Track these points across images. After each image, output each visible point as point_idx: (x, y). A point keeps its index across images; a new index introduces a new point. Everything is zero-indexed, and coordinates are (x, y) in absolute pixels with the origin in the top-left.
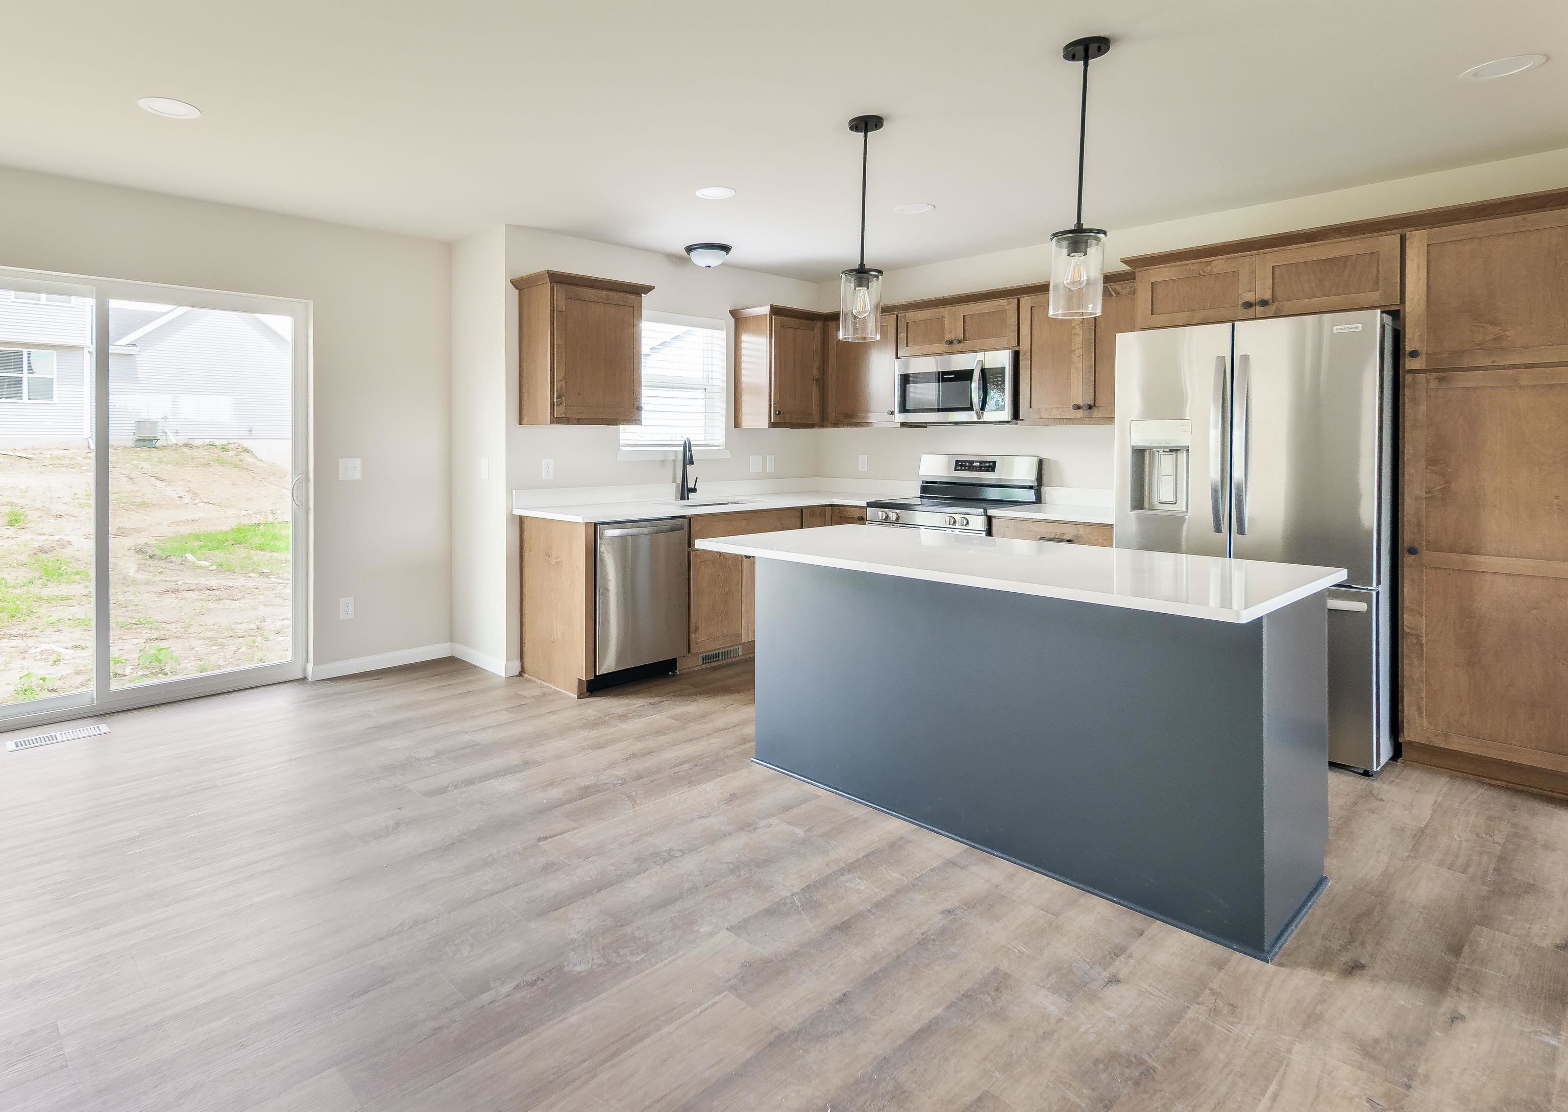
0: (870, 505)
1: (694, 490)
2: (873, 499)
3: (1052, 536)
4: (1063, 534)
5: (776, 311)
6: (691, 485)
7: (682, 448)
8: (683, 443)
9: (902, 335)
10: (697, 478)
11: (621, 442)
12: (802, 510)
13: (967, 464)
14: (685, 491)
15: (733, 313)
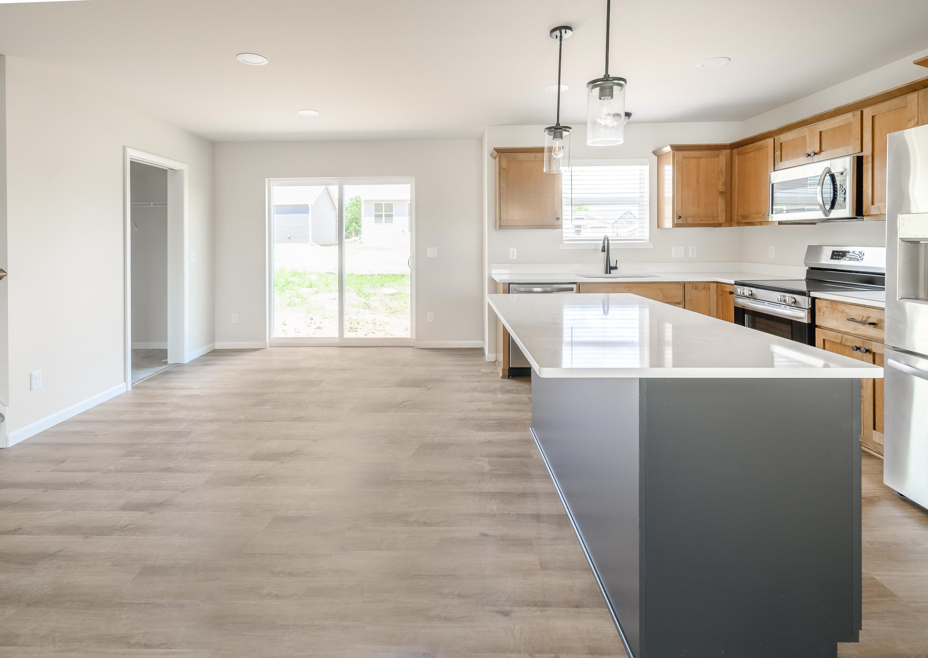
0: (737, 283)
1: (616, 268)
2: (740, 279)
3: (860, 319)
4: (868, 317)
5: (676, 148)
6: (612, 265)
7: (602, 242)
8: (603, 238)
9: (778, 153)
10: (617, 261)
11: (564, 239)
12: (685, 284)
13: (841, 254)
14: (609, 268)
15: (654, 153)
